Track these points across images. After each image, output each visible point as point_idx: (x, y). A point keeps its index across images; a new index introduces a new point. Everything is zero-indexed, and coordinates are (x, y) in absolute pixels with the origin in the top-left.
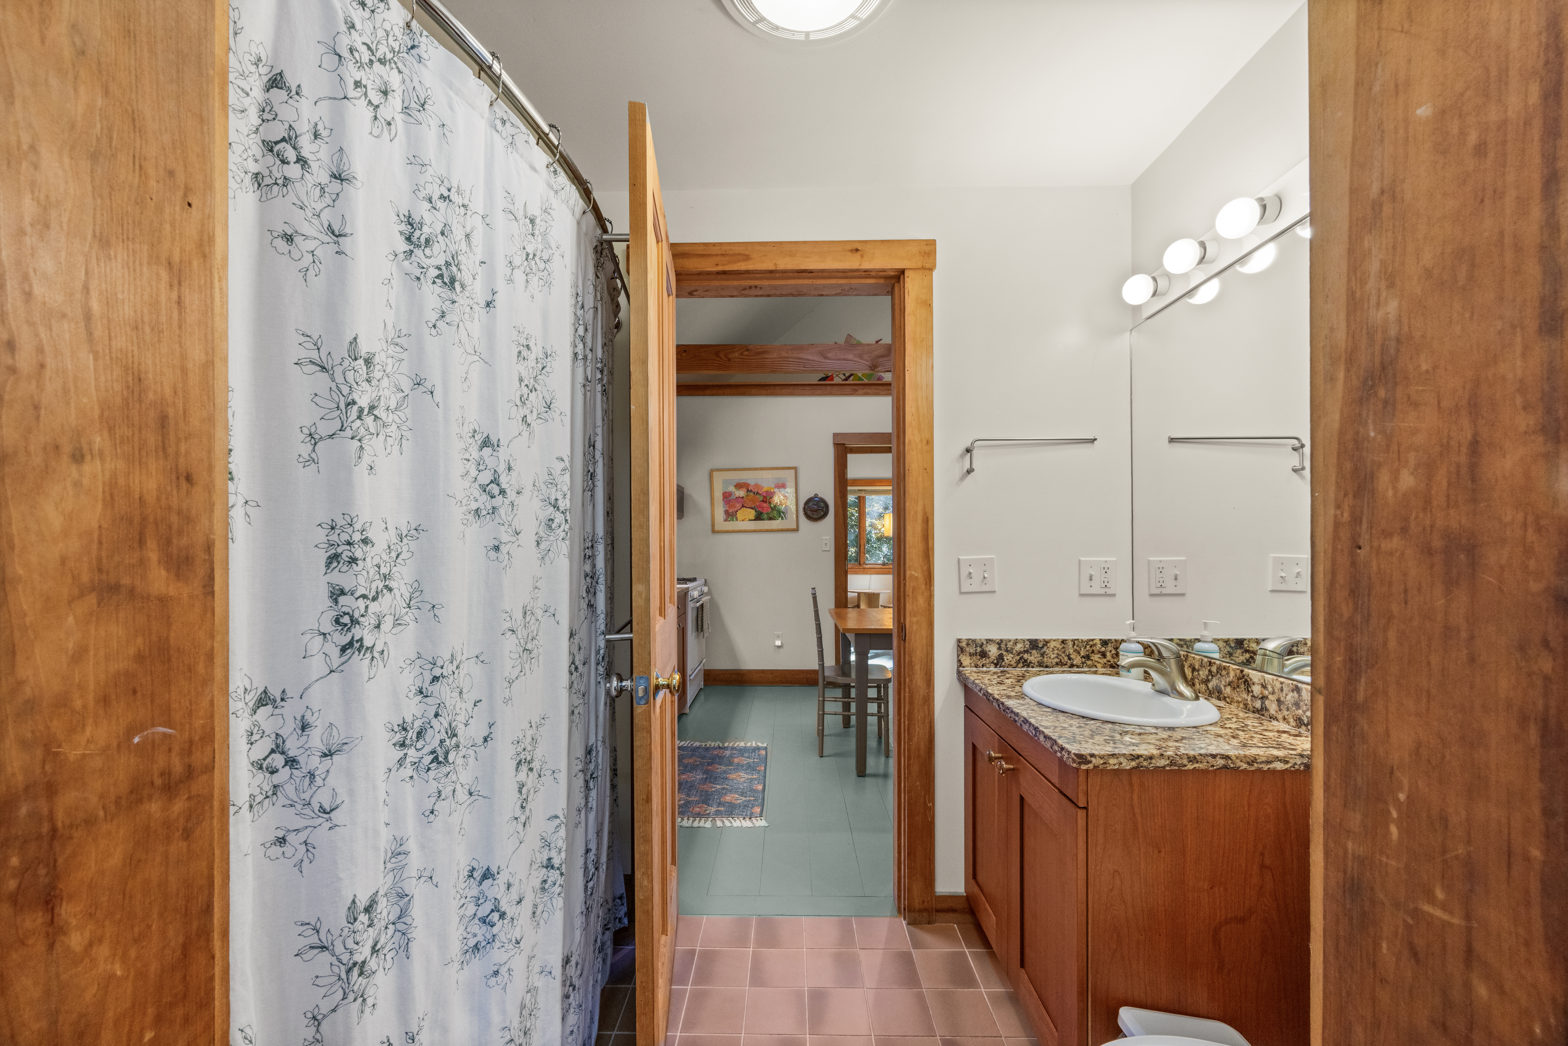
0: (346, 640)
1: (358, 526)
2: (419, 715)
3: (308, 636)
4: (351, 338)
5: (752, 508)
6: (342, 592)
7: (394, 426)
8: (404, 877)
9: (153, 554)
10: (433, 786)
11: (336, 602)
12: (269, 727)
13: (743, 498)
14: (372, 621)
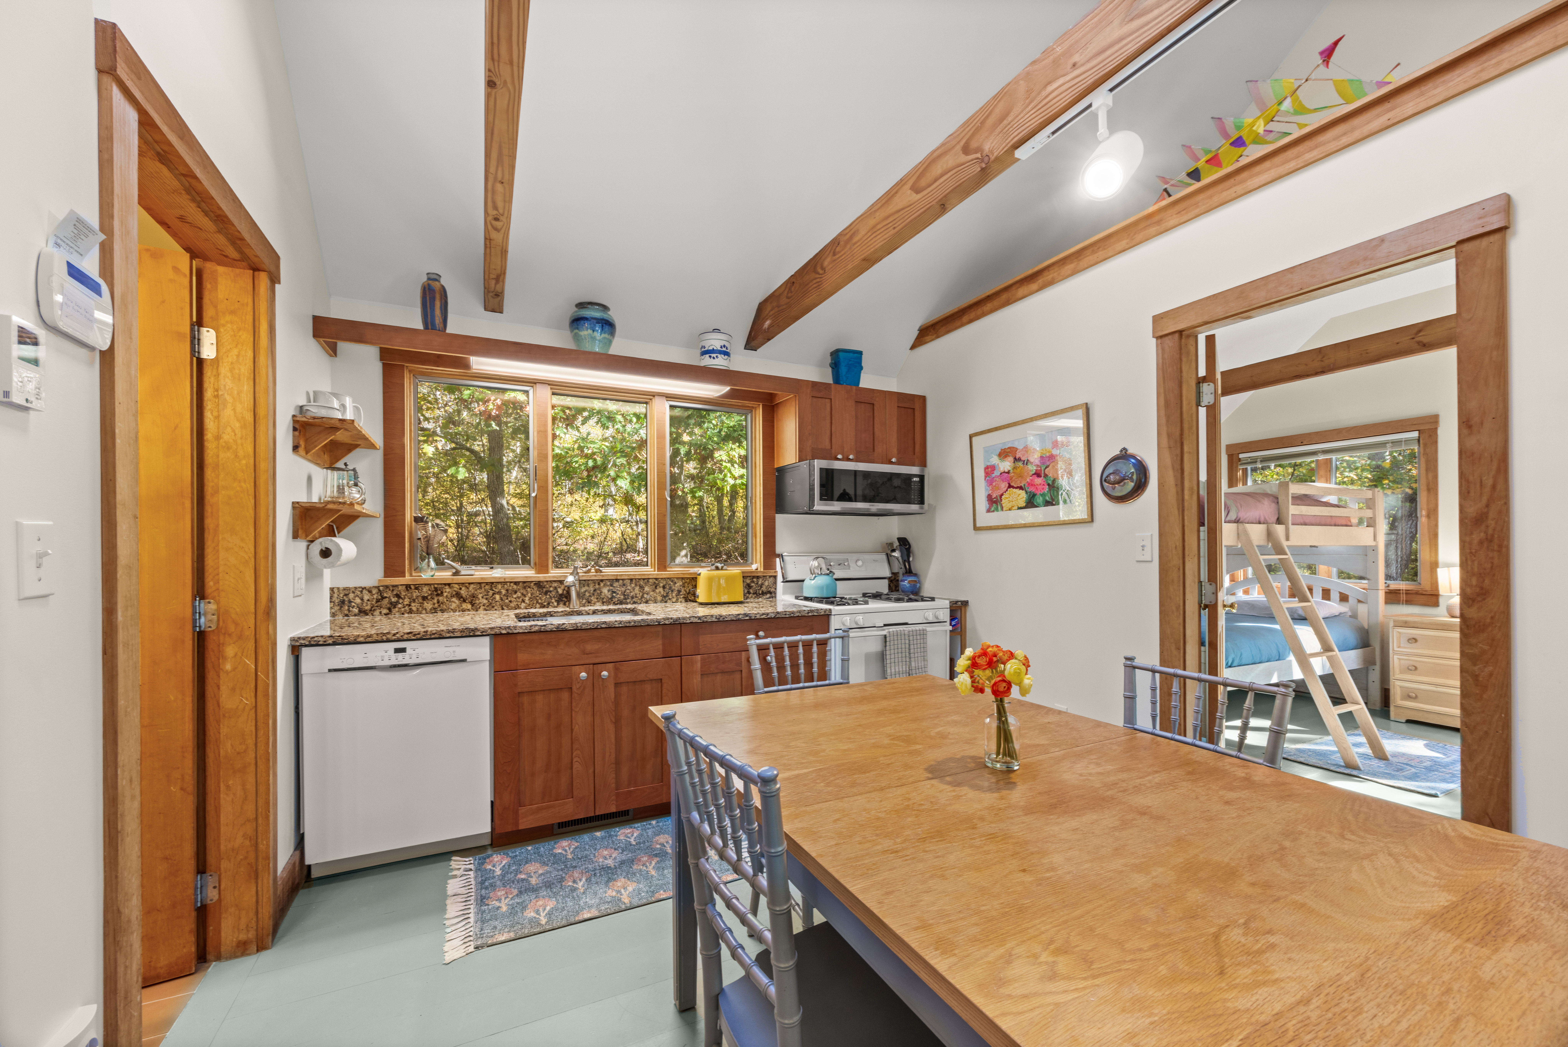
5: (1021, 488)
13: (1008, 472)
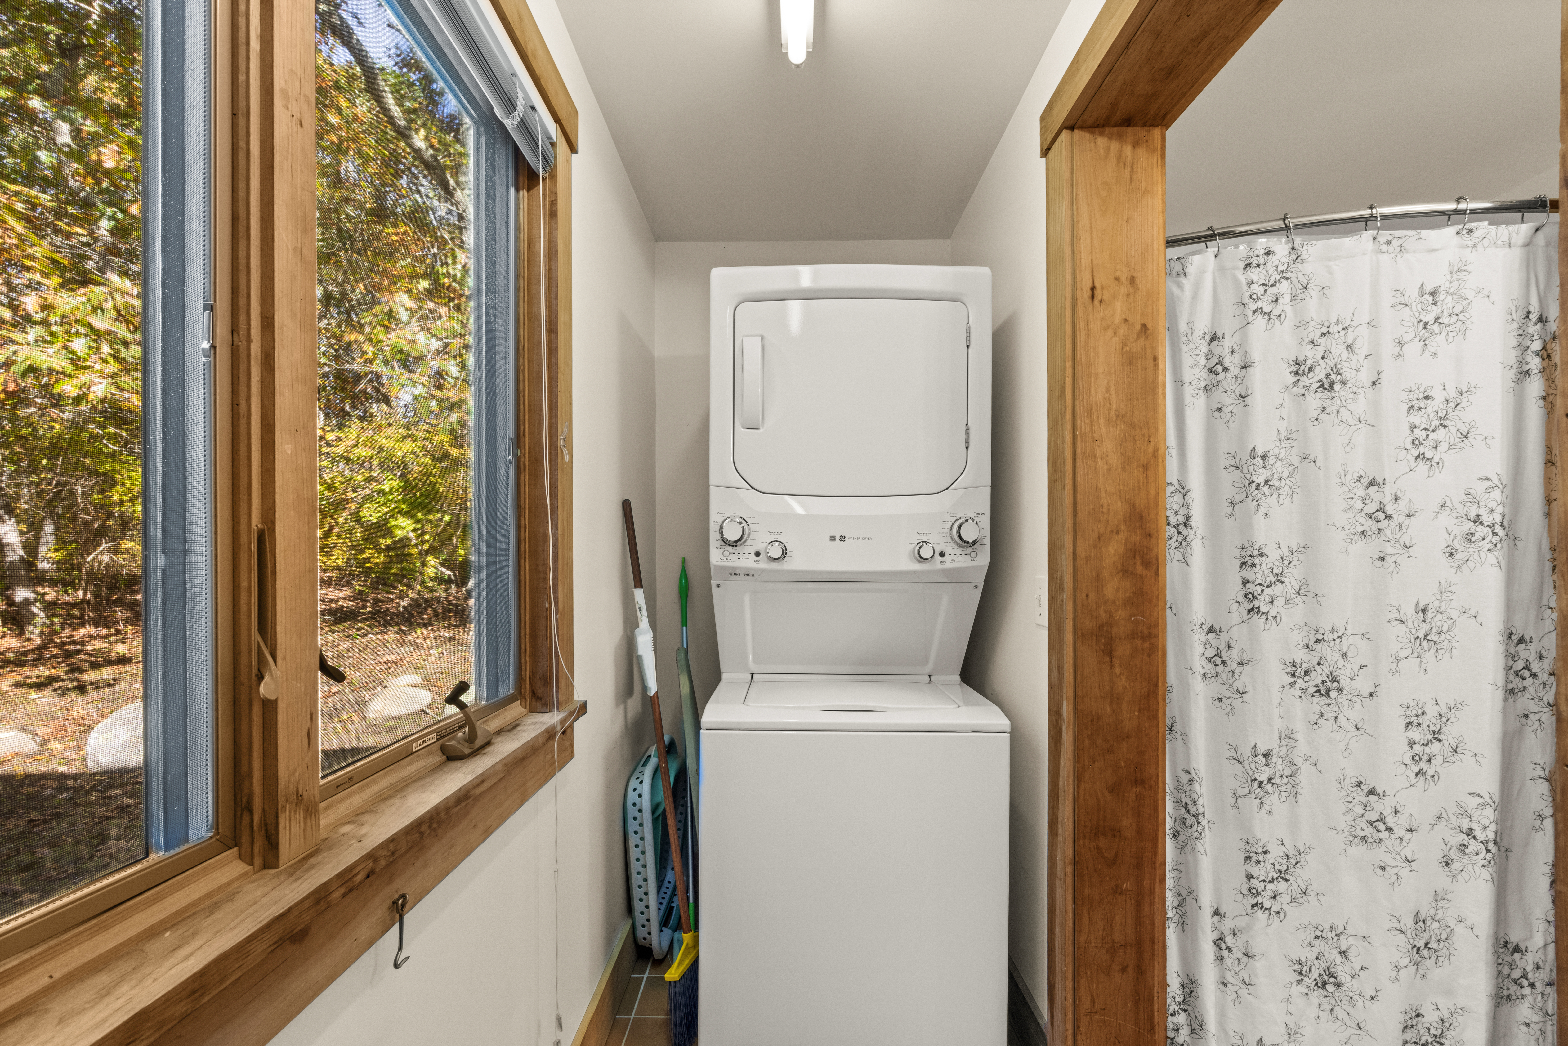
0: (1250, 606)
1: (1256, 547)
2: (1306, 661)
3: (1231, 603)
4: (1251, 448)
6: (1248, 582)
7: (1287, 487)
8: (1294, 753)
9: (1138, 561)
10: (1317, 708)
11: (1245, 586)
12: (1214, 643)
14: (1267, 599)
